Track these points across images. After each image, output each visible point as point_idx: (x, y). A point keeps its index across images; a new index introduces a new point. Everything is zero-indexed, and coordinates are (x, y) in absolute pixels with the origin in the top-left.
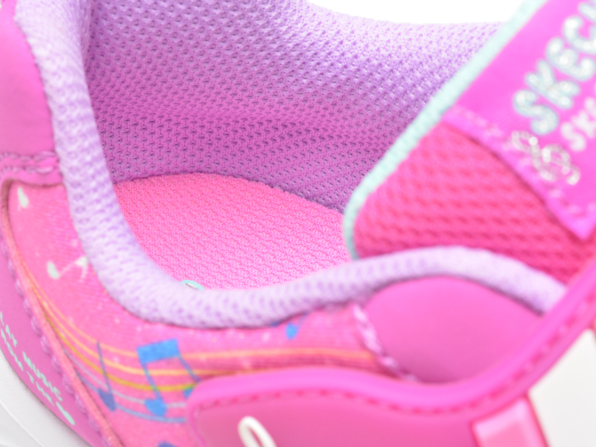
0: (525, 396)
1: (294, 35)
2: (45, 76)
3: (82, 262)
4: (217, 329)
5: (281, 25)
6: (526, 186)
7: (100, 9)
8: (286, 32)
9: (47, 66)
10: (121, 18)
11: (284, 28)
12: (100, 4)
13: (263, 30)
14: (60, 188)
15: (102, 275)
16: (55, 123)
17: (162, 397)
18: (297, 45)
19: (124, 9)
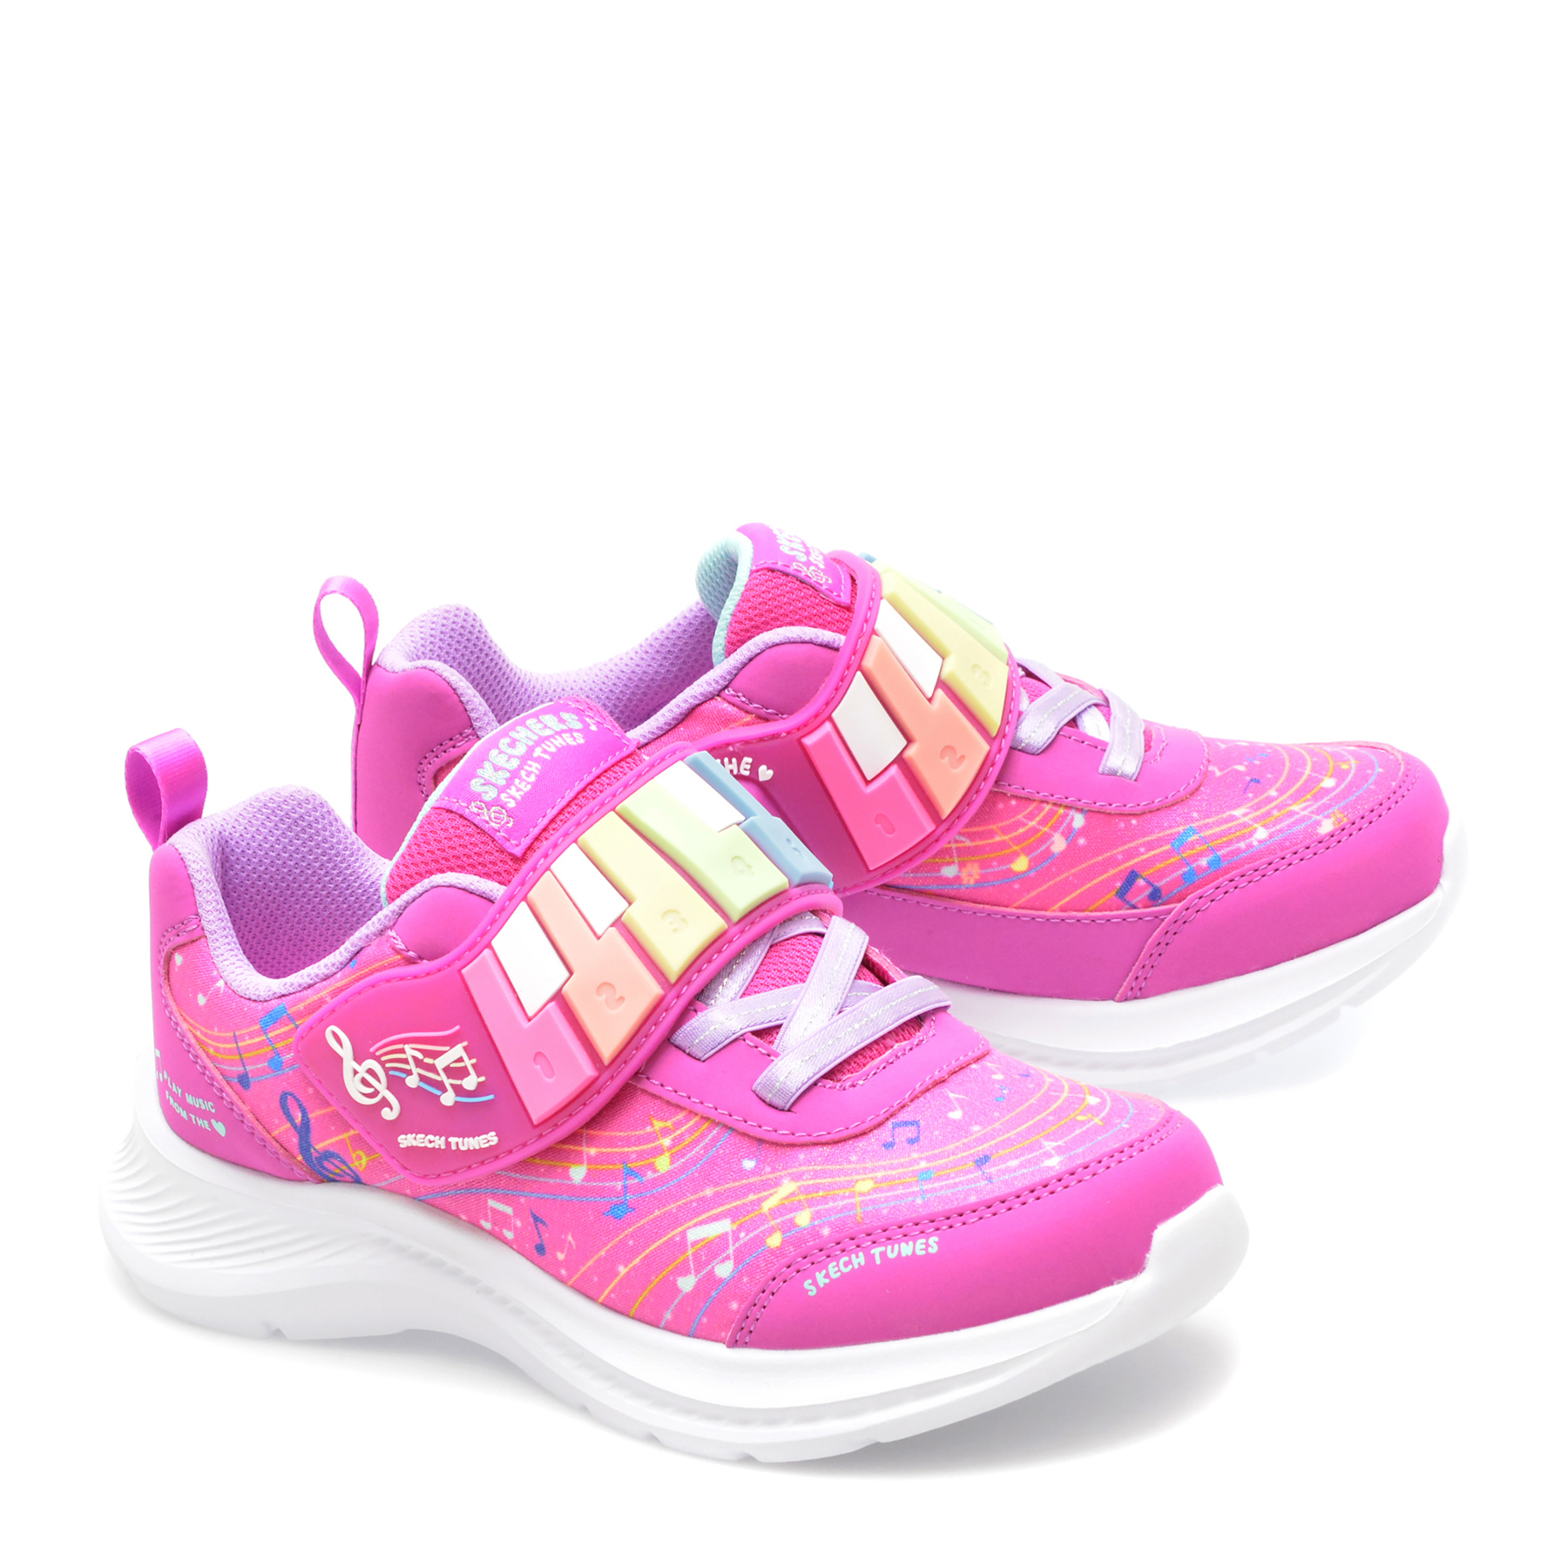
0: (489, 946)
1: (370, 876)
2: (188, 863)
3: (221, 983)
4: (310, 986)
5: (359, 867)
6: (482, 832)
7: (227, 862)
8: (364, 873)
9: (189, 858)
10: (243, 867)
11: (362, 870)
12: (227, 857)
13: (346, 871)
14: (203, 940)
15: (234, 985)
16: (196, 892)
17: (278, 1053)
18: (373, 883)
19: (245, 860)
